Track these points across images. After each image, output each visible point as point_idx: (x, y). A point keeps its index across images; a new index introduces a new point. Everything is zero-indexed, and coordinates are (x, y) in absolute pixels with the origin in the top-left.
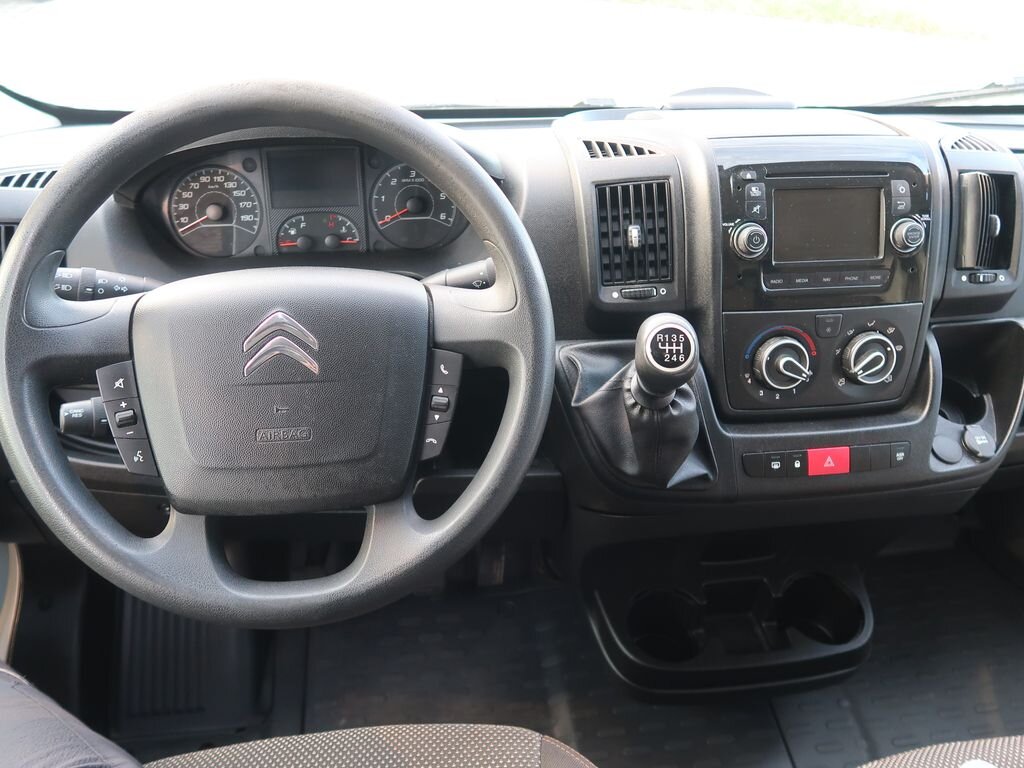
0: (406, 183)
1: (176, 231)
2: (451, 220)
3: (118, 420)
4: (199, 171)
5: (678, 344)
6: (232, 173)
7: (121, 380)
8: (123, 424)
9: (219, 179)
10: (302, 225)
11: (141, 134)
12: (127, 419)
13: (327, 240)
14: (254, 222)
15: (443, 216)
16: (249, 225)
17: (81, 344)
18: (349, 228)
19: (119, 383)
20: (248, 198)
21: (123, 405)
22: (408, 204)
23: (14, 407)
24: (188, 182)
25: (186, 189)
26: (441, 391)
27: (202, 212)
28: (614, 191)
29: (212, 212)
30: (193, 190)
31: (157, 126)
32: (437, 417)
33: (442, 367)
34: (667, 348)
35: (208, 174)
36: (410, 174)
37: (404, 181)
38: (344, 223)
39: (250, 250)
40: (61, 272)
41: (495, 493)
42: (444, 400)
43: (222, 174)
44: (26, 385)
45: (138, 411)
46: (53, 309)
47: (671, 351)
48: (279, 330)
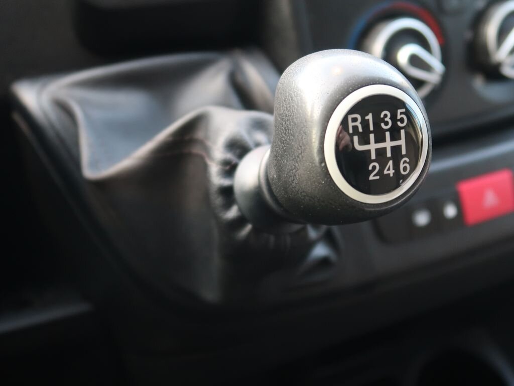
5: (395, 136)
34: (373, 147)
47: (381, 152)
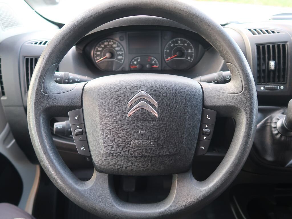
0: (177, 46)
1: (95, 61)
2: (192, 59)
3: (76, 133)
4: (104, 41)
6: (115, 41)
7: (78, 116)
8: (78, 134)
9: (111, 43)
10: (139, 60)
11: (90, 17)
12: (79, 132)
13: (147, 66)
14: (122, 59)
15: (189, 58)
16: (120, 60)
17: (63, 102)
18: (155, 62)
19: (77, 118)
20: (120, 50)
21: (78, 126)
22: (177, 53)
23: (36, 126)
24: (100, 45)
25: (99, 47)
26: (207, 126)
27: (105, 55)
28: (264, 47)
29: (108, 55)
30: (102, 47)
31: (97, 14)
32: (205, 137)
33: (207, 116)
35: (107, 41)
36: (178, 42)
37: (176, 45)
38: (153, 60)
39: (120, 69)
40: (57, 73)
41: (231, 173)
42: (208, 130)
43: (112, 42)
44: (41, 117)
45: (83, 129)
46: (53, 87)
48: (141, 98)
